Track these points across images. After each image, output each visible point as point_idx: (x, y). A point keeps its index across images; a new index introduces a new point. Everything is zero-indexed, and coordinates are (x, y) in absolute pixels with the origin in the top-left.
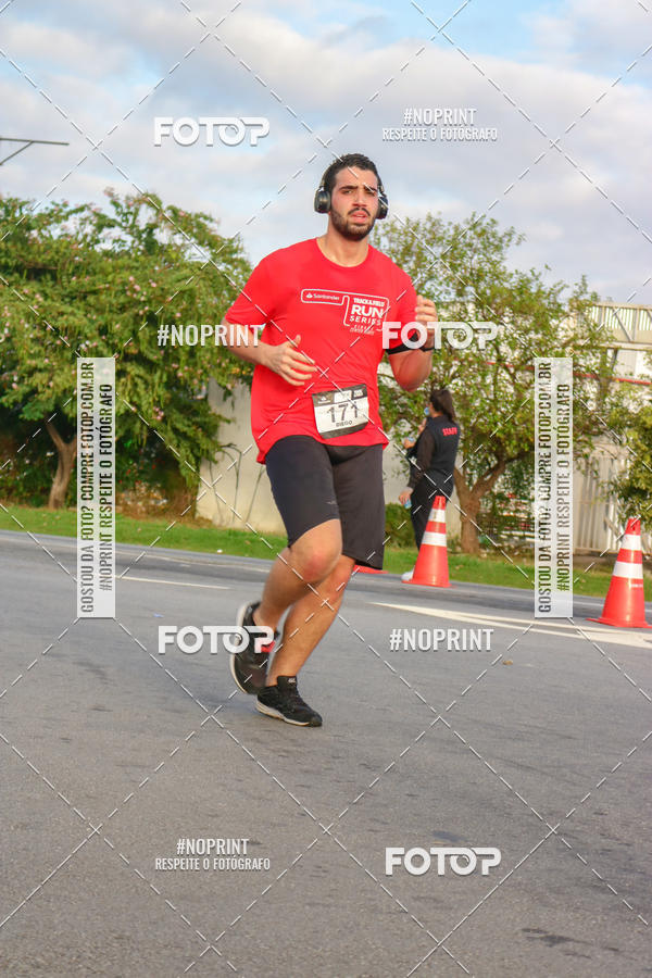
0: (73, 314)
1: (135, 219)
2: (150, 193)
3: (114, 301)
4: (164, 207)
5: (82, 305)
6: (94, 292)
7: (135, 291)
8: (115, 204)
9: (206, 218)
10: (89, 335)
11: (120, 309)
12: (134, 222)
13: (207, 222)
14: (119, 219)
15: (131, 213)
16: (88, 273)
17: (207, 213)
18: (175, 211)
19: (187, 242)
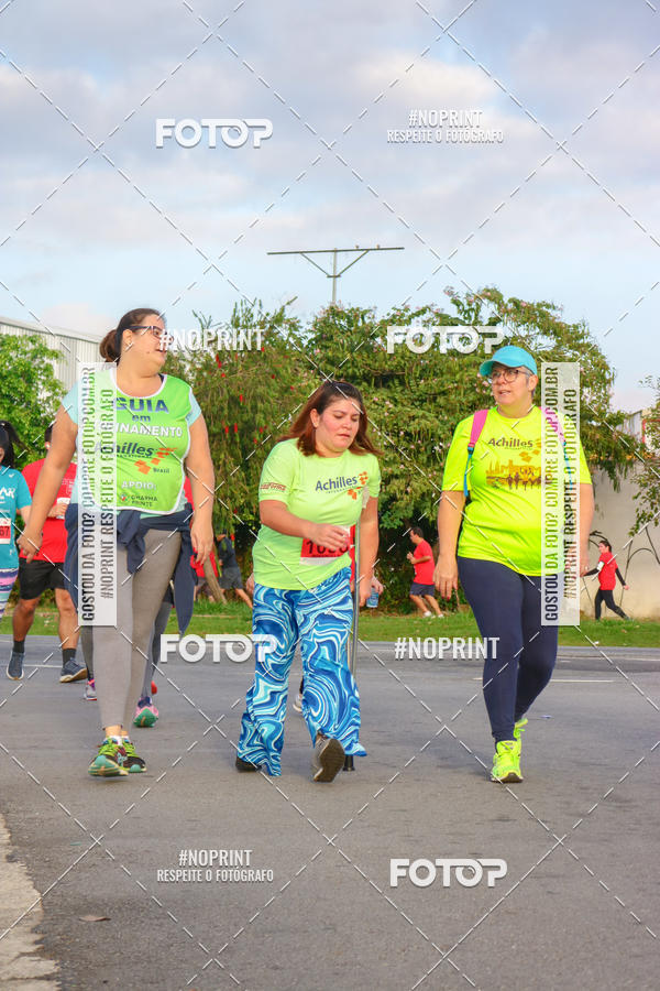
0: (424, 417)
1: (476, 315)
2: (490, 287)
3: (464, 400)
4: (506, 300)
5: (432, 407)
6: (444, 393)
7: (484, 387)
8: (456, 302)
9: (548, 306)
10: (442, 436)
11: (471, 407)
12: (476, 319)
13: (550, 311)
14: (461, 318)
15: (473, 309)
16: (435, 374)
17: (549, 302)
18: (516, 303)
19: (531, 333)
